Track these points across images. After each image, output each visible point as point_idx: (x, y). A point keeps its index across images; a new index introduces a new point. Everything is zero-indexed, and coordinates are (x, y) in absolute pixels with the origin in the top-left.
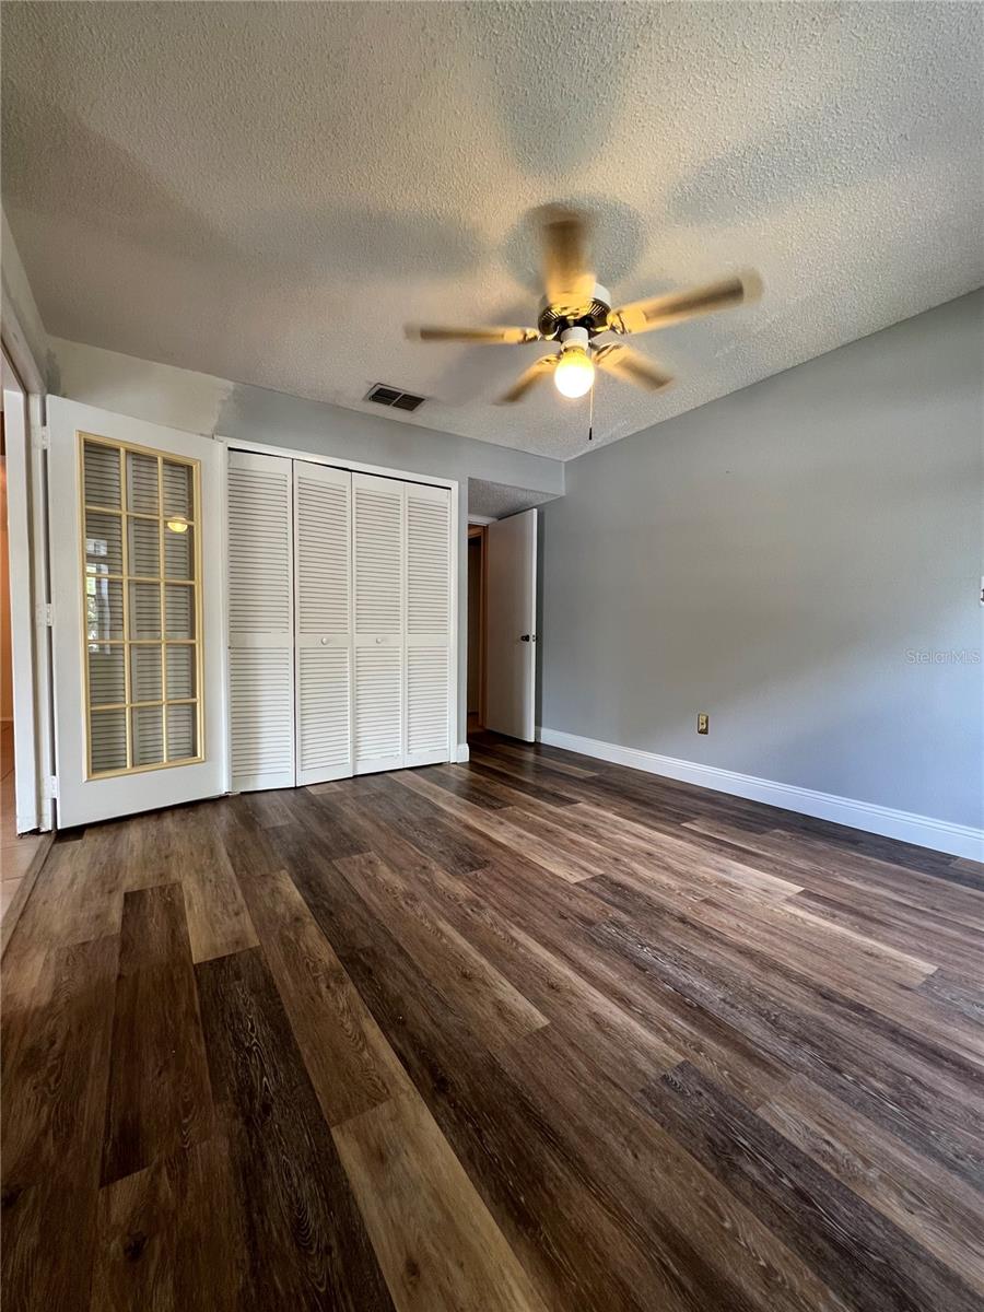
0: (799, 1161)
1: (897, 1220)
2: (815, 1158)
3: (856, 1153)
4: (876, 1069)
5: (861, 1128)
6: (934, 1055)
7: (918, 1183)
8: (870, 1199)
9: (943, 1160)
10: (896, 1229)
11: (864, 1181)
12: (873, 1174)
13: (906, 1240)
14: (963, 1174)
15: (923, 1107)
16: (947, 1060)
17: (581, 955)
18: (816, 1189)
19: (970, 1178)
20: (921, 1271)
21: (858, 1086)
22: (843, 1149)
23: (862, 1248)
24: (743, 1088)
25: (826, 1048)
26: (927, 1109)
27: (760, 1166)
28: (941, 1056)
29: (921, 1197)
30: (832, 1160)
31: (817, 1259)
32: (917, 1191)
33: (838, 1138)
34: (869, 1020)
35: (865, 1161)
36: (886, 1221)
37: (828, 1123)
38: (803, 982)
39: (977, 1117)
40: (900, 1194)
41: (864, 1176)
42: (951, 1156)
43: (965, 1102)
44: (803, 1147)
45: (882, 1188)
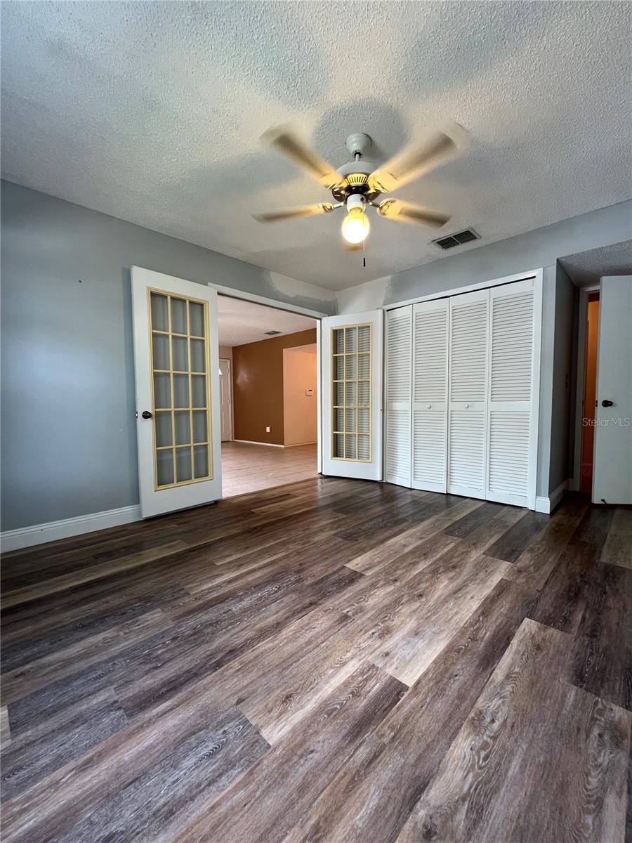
0: (134, 616)
1: (104, 633)
2: (135, 619)
3: (131, 632)
4: (170, 654)
5: (140, 637)
6: (172, 687)
7: (111, 645)
8: (113, 629)
9: (115, 657)
10: (101, 632)
11: (120, 630)
12: (121, 633)
13: (96, 633)
14: (107, 661)
15: (142, 663)
16: (168, 691)
17: (267, 570)
18: (124, 617)
19: (104, 663)
20: (87, 633)
21: (162, 643)
22: (134, 629)
23: (102, 622)
24: (172, 607)
25: (189, 639)
26: (140, 664)
27: (139, 606)
28: (171, 690)
29: (107, 644)
30: (131, 624)
31: (105, 612)
32: (109, 644)
33: (138, 629)
34: (207, 666)
35: (127, 633)
36: (105, 630)
37: (147, 628)
38: (248, 644)
39: (127, 682)
40: (111, 638)
41: (121, 631)
42: (116, 662)
43: (138, 683)
44: (140, 617)
45: (116, 634)
